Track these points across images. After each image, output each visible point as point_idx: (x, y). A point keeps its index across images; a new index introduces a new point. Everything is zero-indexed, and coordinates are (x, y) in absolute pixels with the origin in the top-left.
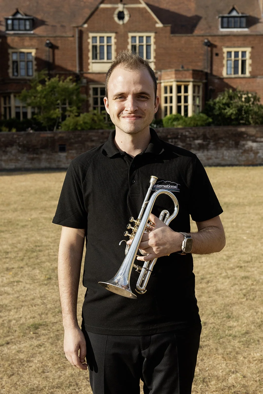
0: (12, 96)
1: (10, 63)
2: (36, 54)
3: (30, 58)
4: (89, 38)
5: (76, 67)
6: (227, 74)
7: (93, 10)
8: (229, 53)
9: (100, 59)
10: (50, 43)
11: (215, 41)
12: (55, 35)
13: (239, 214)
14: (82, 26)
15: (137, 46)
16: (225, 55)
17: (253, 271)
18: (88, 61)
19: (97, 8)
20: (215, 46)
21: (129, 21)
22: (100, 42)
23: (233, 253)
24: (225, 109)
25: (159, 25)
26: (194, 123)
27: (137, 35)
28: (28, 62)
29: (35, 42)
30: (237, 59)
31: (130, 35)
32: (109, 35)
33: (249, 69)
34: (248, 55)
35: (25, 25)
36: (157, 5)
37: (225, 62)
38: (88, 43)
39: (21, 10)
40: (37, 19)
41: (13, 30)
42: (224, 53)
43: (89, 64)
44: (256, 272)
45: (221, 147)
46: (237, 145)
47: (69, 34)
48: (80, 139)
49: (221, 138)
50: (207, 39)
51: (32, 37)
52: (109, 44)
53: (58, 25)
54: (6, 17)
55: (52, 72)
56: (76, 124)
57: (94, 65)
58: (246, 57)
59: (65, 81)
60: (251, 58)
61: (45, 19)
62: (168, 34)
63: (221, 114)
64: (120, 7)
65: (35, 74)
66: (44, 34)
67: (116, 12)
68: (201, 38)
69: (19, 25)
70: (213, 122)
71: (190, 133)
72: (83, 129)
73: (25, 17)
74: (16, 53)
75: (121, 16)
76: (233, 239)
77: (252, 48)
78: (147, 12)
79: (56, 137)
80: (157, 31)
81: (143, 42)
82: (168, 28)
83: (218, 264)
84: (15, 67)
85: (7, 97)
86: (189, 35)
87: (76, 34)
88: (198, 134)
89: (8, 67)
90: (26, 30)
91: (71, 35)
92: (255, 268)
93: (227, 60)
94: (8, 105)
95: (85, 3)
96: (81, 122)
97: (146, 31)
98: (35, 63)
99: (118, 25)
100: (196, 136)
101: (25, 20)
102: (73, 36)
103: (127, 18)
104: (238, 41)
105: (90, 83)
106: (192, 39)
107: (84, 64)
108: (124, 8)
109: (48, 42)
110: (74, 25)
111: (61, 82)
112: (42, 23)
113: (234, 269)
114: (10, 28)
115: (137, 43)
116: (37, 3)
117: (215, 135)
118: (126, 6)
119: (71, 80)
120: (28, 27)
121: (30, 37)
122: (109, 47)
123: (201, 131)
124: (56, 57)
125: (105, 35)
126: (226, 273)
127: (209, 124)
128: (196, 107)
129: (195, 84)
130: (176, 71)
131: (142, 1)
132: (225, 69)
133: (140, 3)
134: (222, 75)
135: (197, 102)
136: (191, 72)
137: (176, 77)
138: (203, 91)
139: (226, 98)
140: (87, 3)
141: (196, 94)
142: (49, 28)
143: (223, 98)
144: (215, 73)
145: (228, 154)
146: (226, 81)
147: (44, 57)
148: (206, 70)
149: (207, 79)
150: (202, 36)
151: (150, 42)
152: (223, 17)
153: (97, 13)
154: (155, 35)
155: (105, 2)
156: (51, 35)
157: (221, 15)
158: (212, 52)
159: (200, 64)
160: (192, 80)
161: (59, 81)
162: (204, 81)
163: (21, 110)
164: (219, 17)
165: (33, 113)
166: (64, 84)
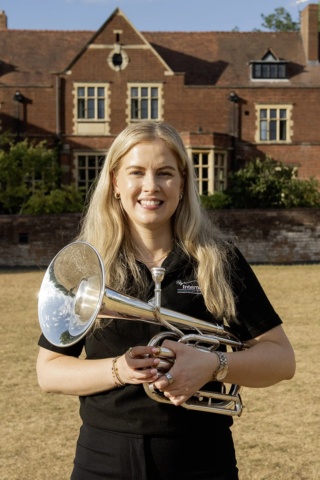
2: (1, 109)
4: (73, 89)
5: (55, 128)
6: (261, 139)
7: (79, 52)
8: (264, 111)
9: (89, 117)
10: (21, 95)
11: (244, 95)
12: (27, 85)
14: (64, 73)
15: (140, 100)
16: (258, 114)
18: (71, 120)
19: (85, 50)
20: (245, 102)
21: (128, 66)
22: (89, 95)
25: (169, 73)
27: (140, 85)
30: (273, 119)
31: (130, 85)
32: (101, 85)
33: (289, 133)
34: (288, 114)
36: (166, 46)
37: (257, 123)
38: (73, 96)
40: (4, 63)
42: (256, 111)
43: (73, 124)
45: (245, 238)
46: (265, 236)
47: (47, 84)
48: (48, 226)
49: (245, 226)
50: (234, 92)
52: (101, 97)
53: (32, 72)
55: (21, 135)
56: (43, 206)
57: (80, 125)
58: (286, 117)
59: (37, 147)
60: (292, 118)
61: (15, 64)
62: (181, 85)
64: (116, 48)
66: (13, 84)
67: (111, 55)
68: (225, 91)
72: (52, 212)
75: (117, 60)
77: (294, 105)
78: (152, 55)
79: (15, 223)
80: (165, 81)
81: (147, 95)
82: (181, 77)
86: (209, 86)
87: (56, 84)
91: (49, 86)
93: (261, 121)
95: (69, 42)
96: (51, 202)
97: (151, 81)
99: (114, 72)
102: (52, 87)
103: (125, 63)
104: (275, 95)
105: (74, 150)
106: (213, 92)
107: (67, 124)
108: (121, 49)
109: (17, 94)
110: (54, 72)
111: (31, 148)
112: (11, 68)
115: (139, 97)
116: (5, 42)
118: (124, 47)
119: (44, 145)
122: (101, 101)
124: (29, 114)
125: (96, 85)
128: (219, 184)
129: (217, 152)
130: (191, 134)
131: (145, 41)
132: (257, 133)
133: (143, 43)
134: (254, 141)
135: (221, 177)
136: (212, 135)
137: (191, 143)
138: (228, 163)
139: (251, 171)
140: (72, 43)
141: (218, 166)
142: (20, 75)
143: (248, 171)
144: (244, 138)
145: (253, 247)
146: (259, 148)
147: (12, 113)
148: (232, 134)
149: (233, 146)
150: (227, 88)
151: (157, 96)
152: (255, 64)
153: (84, 55)
154: (164, 86)
155: (96, 41)
156: (22, 85)
157: (252, 61)
158: (240, 109)
159: (224, 125)
160: (213, 146)
161: (28, 146)
162: (230, 148)
164: (250, 63)
166: (35, 151)
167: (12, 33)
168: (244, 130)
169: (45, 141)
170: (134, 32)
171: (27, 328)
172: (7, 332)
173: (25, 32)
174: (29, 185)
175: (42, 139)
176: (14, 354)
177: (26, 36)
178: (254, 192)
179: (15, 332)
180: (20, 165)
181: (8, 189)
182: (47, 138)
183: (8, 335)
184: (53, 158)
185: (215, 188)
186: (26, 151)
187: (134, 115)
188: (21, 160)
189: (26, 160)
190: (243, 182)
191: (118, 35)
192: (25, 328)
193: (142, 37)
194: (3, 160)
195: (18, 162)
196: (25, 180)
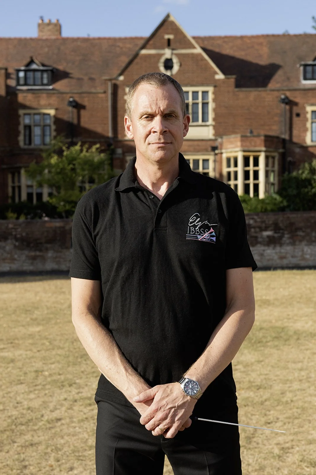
0: (23, 172)
1: (21, 128)
2: (56, 114)
3: (48, 122)
5: (108, 133)
6: (312, 141)
7: (130, 58)
8: (315, 113)
10: (74, 101)
11: (295, 97)
12: (80, 91)
14: (116, 79)
15: (191, 104)
16: (309, 116)
19: (136, 55)
20: (296, 104)
21: (179, 71)
24: (305, 187)
25: (220, 76)
26: (262, 208)
27: (191, 89)
28: (45, 126)
29: (54, 100)
35: (42, 78)
36: (217, 50)
37: (309, 125)
39: (36, 58)
40: (57, 70)
41: (26, 84)
42: (307, 113)
45: (301, 241)
47: (100, 89)
49: (300, 229)
50: (285, 94)
51: (50, 93)
54: (17, 68)
55: (75, 140)
59: (90, 151)
61: (68, 70)
62: (232, 88)
63: (299, 194)
64: (167, 53)
65: (53, 142)
66: (67, 90)
67: (162, 60)
68: (276, 94)
69: (34, 78)
70: (288, 206)
71: (256, 222)
73: (42, 68)
74: (29, 114)
75: (168, 65)
78: (203, 59)
79: (67, 228)
80: (216, 85)
81: (198, 99)
82: (232, 80)
84: (27, 133)
85: (16, 172)
86: (260, 89)
87: (108, 89)
88: (267, 222)
89: (18, 133)
90: (43, 84)
91: (102, 91)
93: (312, 123)
94: (17, 184)
95: (122, 48)
97: (202, 84)
98: (53, 127)
100: (264, 225)
101: (42, 71)
102: (105, 92)
103: (176, 68)
105: (126, 154)
106: (263, 94)
107: (119, 129)
108: (172, 54)
109: (71, 99)
110: (107, 78)
111: (84, 152)
112: (65, 75)
114: (22, 82)
115: (190, 101)
116: (59, 49)
117: (292, 224)
118: (175, 52)
119: (97, 149)
120: (45, 81)
121: (48, 94)
123: (271, 219)
124: (82, 119)
127: (282, 209)
128: (270, 185)
129: (268, 154)
130: (242, 136)
131: (196, 45)
132: (309, 135)
133: (194, 48)
134: (305, 143)
135: (272, 179)
136: (263, 138)
137: (242, 146)
138: (279, 164)
139: (306, 172)
140: (124, 49)
141: (270, 168)
142: (73, 82)
143: (303, 172)
144: (295, 140)
145: (309, 251)
146: (311, 150)
147: (66, 117)
148: (283, 136)
149: (284, 147)
150: (278, 90)
151: (208, 99)
152: (305, 66)
153: (136, 61)
154: (215, 90)
155: (148, 46)
156: (76, 91)
157: (303, 63)
158: (291, 111)
159: (275, 127)
160: (264, 149)
161: (81, 151)
162: (281, 150)
163: (35, 191)
164: (301, 65)
165: (50, 195)
166: (88, 154)
167: (66, 40)
168: (295, 132)
170: (185, 37)
171: (75, 344)
172: (53, 349)
173: (78, 39)
174: (82, 189)
175: (95, 143)
176: (59, 377)
177: (79, 43)
178: (310, 194)
179: (63, 348)
180: (73, 169)
181: (63, 193)
182: (100, 142)
183: (54, 353)
184: (106, 162)
185: (266, 191)
186: (79, 155)
188: (74, 165)
189: (79, 164)
190: (298, 183)
191: (169, 40)
192: (73, 343)
193: (193, 42)
194: (57, 165)
195: (71, 166)
196: (78, 184)
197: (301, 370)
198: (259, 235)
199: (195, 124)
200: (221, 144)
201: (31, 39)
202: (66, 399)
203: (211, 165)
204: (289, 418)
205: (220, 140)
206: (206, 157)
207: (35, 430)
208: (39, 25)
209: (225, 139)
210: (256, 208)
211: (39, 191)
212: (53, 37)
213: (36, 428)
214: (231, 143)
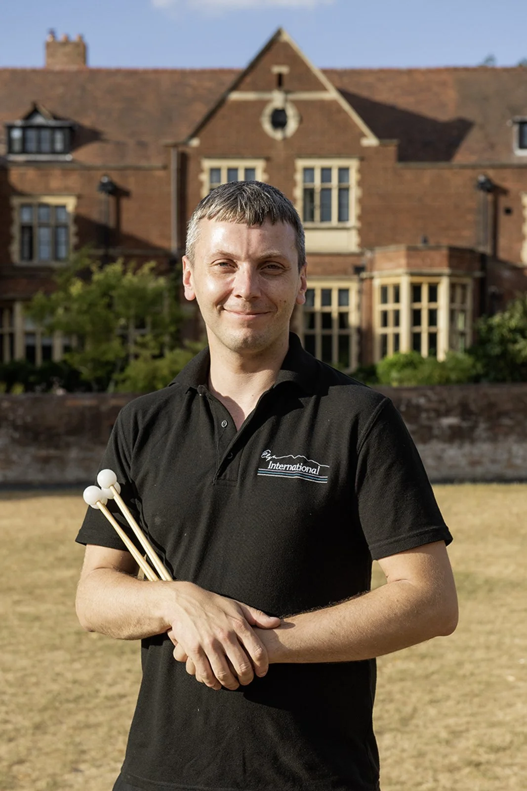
0: (18, 308)
1: (16, 230)
2: (77, 207)
3: (63, 218)
4: (201, 171)
5: (169, 239)
7: (212, 105)
10: (111, 183)
11: (504, 180)
12: (121, 165)
13: (513, 611)
14: (186, 144)
15: (318, 190)
16: (526, 212)
17: (508, 777)
19: (222, 102)
20: (505, 192)
21: (298, 131)
23: (468, 723)
24: (515, 342)
25: (370, 141)
26: (441, 376)
27: (318, 164)
28: (57, 227)
29: (74, 181)
31: (301, 164)
32: (250, 163)
35: (53, 141)
36: (365, 93)
37: (526, 229)
38: (201, 184)
39: (44, 106)
40: (81, 128)
41: (24, 151)
42: (523, 207)
44: (513, 781)
45: (506, 435)
50: (485, 175)
51: (68, 169)
53: (131, 142)
54: (9, 121)
55: (112, 251)
56: (153, 377)
59: (140, 272)
61: (100, 128)
62: (391, 162)
63: (504, 354)
64: (277, 99)
65: (73, 256)
66: (98, 162)
67: (268, 111)
68: (469, 173)
69: (39, 141)
70: (486, 374)
71: (429, 400)
73: (52, 123)
74: (29, 206)
75: (279, 119)
76: (480, 683)
78: (340, 110)
79: (104, 408)
80: (364, 156)
81: (330, 182)
82: (392, 148)
83: (421, 755)
84: (26, 238)
85: (5, 309)
86: (442, 164)
87: (171, 162)
88: (449, 402)
89: (9, 239)
90: (53, 152)
91: (160, 165)
92: (516, 769)
94: (6, 330)
95: (195, 89)
97: (339, 155)
98: (73, 229)
99: (272, 141)
100: (443, 408)
101: (53, 129)
102: (165, 167)
103: (292, 125)
106: (447, 174)
108: (286, 100)
109: (105, 180)
110: (169, 141)
111: (129, 275)
112: (94, 136)
113: (458, 769)
114: (17, 147)
115: (317, 183)
116: (83, 89)
117: (491, 405)
118: (292, 97)
119: (152, 269)
120: (59, 146)
121: (63, 169)
123: (456, 396)
124: (126, 216)
125: (241, 164)
126: (436, 780)
127: (476, 379)
128: (457, 336)
129: (455, 280)
130: (409, 249)
131: (328, 85)
132: (526, 246)
133: (323, 89)
134: (521, 261)
135: (460, 325)
136: (445, 252)
137: (409, 265)
138: (474, 299)
139: (518, 316)
140: (200, 91)
141: (457, 305)
142: (109, 148)
143: (512, 317)
144: (502, 255)
145: (521, 452)
147: (96, 215)
148: (481, 249)
149: (483, 268)
150: (474, 167)
151: (348, 181)
152: (523, 124)
153: (221, 112)
154: (361, 165)
155: (242, 86)
156: (113, 165)
157: (518, 118)
158: (495, 204)
159: (467, 233)
160: (446, 270)
161: (124, 272)
162: (478, 274)
163: (39, 342)
164: (515, 123)
165: (67, 349)
166: (135, 280)
167: (96, 73)
168: (503, 242)
169: (152, 264)
170: (308, 70)
174: (124, 338)
175: (145, 259)
177: (119, 80)
180: (110, 306)
181: (89, 347)
182: (155, 257)
184: (166, 294)
185: (451, 345)
186: (119, 280)
187: (308, 215)
188: (111, 297)
189: (121, 296)
190: (502, 335)
191: (280, 77)
193: (323, 79)
194: (81, 297)
195: (106, 300)
196: (118, 331)
197: (490, 633)
198: (434, 424)
199: (325, 225)
200: (372, 262)
201: (34, 72)
202: (129, 671)
203: (353, 298)
204: (466, 695)
205: (369, 255)
206: (344, 285)
207: (89, 710)
208: (48, 46)
209: (379, 253)
210: (430, 377)
211: (46, 342)
212: (74, 67)
213: (90, 706)
214: (390, 260)
